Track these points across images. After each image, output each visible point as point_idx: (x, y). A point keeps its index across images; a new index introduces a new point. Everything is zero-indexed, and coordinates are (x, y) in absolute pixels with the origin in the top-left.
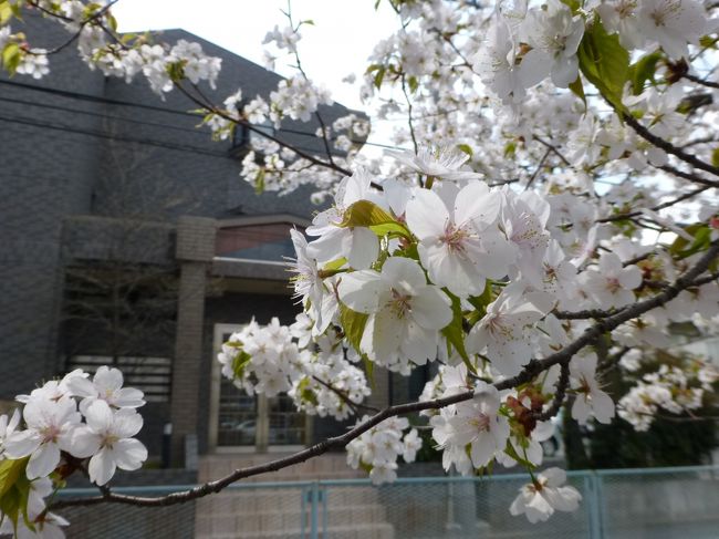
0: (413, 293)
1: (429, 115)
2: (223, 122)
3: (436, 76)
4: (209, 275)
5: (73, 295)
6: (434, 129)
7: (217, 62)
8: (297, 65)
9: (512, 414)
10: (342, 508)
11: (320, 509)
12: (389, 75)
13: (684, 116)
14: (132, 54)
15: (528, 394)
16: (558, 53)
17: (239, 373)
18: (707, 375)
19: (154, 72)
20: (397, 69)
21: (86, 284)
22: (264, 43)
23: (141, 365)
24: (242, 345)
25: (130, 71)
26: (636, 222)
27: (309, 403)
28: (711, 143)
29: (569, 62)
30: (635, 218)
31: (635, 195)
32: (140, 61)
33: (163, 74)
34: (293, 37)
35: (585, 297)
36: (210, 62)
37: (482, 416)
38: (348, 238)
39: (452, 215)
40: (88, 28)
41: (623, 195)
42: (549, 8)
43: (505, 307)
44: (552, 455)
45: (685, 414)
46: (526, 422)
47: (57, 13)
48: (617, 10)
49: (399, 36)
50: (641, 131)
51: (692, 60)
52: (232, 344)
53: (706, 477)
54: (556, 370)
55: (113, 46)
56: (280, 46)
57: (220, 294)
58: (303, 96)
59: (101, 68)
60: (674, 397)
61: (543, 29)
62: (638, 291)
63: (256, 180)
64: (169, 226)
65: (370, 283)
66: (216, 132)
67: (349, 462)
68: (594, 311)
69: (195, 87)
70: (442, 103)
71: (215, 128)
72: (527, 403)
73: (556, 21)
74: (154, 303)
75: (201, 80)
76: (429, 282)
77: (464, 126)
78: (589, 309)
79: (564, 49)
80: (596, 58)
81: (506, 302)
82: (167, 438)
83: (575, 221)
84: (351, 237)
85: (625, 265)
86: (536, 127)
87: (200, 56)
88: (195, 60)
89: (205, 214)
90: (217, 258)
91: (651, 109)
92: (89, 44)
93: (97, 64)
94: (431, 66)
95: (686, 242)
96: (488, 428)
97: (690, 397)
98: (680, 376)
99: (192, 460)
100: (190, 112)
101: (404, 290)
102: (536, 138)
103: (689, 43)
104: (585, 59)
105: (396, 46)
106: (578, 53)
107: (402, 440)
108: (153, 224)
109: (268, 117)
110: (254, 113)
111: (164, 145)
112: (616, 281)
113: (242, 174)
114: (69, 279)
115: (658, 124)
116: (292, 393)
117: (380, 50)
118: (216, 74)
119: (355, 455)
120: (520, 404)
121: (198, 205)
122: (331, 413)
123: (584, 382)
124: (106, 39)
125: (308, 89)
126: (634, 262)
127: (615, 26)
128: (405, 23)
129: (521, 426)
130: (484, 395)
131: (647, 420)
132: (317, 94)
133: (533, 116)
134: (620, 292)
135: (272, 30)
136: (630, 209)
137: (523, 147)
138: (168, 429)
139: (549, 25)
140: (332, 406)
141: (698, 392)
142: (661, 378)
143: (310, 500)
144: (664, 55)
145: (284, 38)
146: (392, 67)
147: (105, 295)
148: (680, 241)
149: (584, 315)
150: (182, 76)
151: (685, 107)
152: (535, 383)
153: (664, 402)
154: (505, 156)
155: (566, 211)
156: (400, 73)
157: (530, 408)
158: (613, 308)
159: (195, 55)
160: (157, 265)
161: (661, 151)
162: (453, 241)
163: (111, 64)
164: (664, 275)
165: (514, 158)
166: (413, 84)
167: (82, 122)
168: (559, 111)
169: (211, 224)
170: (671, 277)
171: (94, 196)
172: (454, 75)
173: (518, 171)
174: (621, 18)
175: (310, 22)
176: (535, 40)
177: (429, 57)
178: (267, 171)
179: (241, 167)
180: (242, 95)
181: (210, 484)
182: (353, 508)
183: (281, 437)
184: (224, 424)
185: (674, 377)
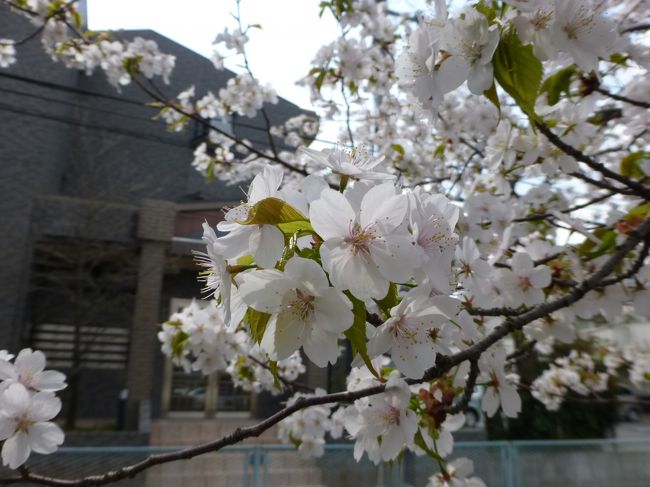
0: (316, 294)
1: (372, 118)
2: (177, 115)
3: (373, 80)
4: (168, 254)
5: (40, 268)
6: (377, 130)
7: (171, 60)
8: (244, 65)
9: (423, 406)
10: (281, 471)
11: (261, 471)
12: (329, 78)
13: (597, 127)
14: (93, 49)
15: (440, 386)
16: (474, 61)
17: (178, 351)
18: (612, 361)
19: (112, 66)
20: (336, 72)
21: (53, 258)
22: (214, 43)
23: (102, 335)
24: (181, 324)
25: (90, 64)
26: (551, 222)
27: (245, 379)
28: (620, 152)
29: (485, 70)
30: (550, 218)
31: (550, 196)
32: (99, 54)
33: (120, 69)
34: (241, 39)
35: (498, 292)
36: (164, 59)
37: (393, 409)
38: (256, 235)
39: (358, 217)
40: (52, 22)
41: (539, 197)
42: (467, 17)
43: (410, 309)
44: (474, 426)
45: (591, 395)
46: (436, 415)
47: (24, 7)
48: (532, 22)
49: (339, 42)
50: (553, 139)
51: (603, 75)
52: (173, 324)
53: (609, 449)
54: (466, 365)
55: (75, 40)
56: (229, 47)
57: (177, 272)
58: (249, 94)
59: (64, 60)
60: (583, 380)
61: (460, 38)
62: (548, 291)
63: (207, 170)
64: (132, 208)
65: (274, 282)
66: (171, 125)
67: (280, 437)
68: (505, 309)
69: (150, 81)
70: (383, 107)
71: (169, 121)
72: (438, 396)
73: (474, 30)
74: (116, 278)
75: (155, 76)
76: (331, 285)
77: (403, 129)
78: (501, 307)
79: (480, 56)
80: (510, 67)
81: (411, 305)
82: (122, 403)
83: (493, 220)
84: (259, 234)
85: (536, 264)
86: (462, 131)
87: (155, 53)
88: (150, 57)
89: (167, 198)
90: (175, 239)
91: (564, 119)
92: (52, 38)
93: (59, 56)
94: (368, 71)
95: (594, 244)
96: (398, 422)
97: (596, 380)
98: (587, 360)
99: (145, 424)
100: (147, 104)
101: (308, 290)
102: (462, 141)
103: (600, 59)
104: (500, 68)
105: (336, 52)
106: (494, 61)
107: (330, 417)
108: (117, 206)
109: (217, 112)
110: (205, 108)
111: (131, 134)
112: (527, 279)
113: (194, 163)
114: (38, 254)
115: (570, 133)
116: (230, 369)
117: (321, 55)
118: (169, 70)
119: (286, 431)
120: (432, 396)
121: (160, 189)
122: (268, 388)
123: (493, 376)
124: (69, 34)
125: (255, 88)
126: (545, 262)
127: (530, 38)
128: (345, 30)
129: (432, 419)
130: (395, 389)
131: (558, 400)
132: (262, 93)
133: (461, 121)
134: (530, 289)
135: (222, 32)
136: (545, 210)
137: (451, 150)
138: (124, 394)
139: (466, 33)
140: (268, 382)
141: (604, 377)
142: (571, 362)
143: (252, 462)
144: (578, 70)
145: (232, 39)
146: (332, 71)
147: (70, 269)
148: (589, 244)
149: (495, 313)
150: (138, 72)
151: (598, 119)
152: (448, 375)
153: (573, 385)
154: (435, 157)
155: (485, 210)
156: (340, 77)
157: (440, 400)
158: (523, 306)
159: (151, 53)
160: (120, 243)
161: (571, 159)
162: (359, 242)
163: (73, 57)
164: (573, 274)
165: (443, 158)
166: (353, 88)
167: (56, 110)
168: (484, 117)
169: (171, 207)
170: (580, 276)
171: (64, 179)
172: (390, 81)
173: (449, 171)
174: (536, 30)
175: (258, 26)
176: (453, 47)
177: (366, 63)
178: (218, 162)
179: (193, 158)
180: (196, 91)
181: (124, 469)
182: (292, 470)
183: (229, 403)
184: (177, 391)
185: (582, 362)
